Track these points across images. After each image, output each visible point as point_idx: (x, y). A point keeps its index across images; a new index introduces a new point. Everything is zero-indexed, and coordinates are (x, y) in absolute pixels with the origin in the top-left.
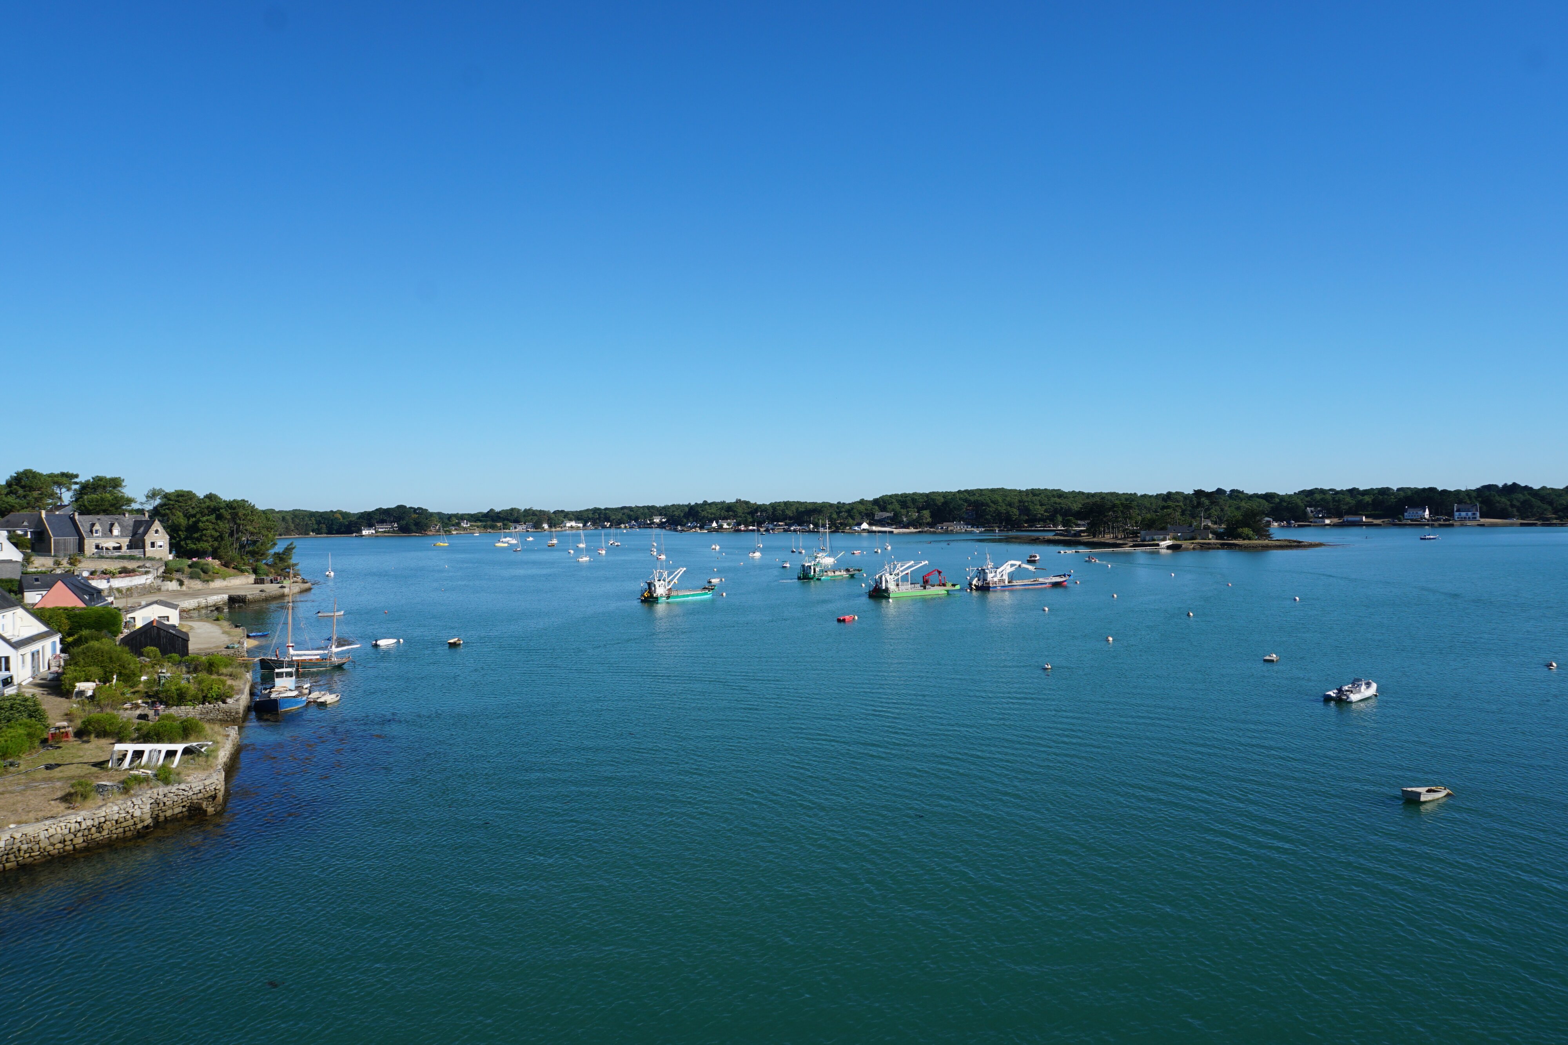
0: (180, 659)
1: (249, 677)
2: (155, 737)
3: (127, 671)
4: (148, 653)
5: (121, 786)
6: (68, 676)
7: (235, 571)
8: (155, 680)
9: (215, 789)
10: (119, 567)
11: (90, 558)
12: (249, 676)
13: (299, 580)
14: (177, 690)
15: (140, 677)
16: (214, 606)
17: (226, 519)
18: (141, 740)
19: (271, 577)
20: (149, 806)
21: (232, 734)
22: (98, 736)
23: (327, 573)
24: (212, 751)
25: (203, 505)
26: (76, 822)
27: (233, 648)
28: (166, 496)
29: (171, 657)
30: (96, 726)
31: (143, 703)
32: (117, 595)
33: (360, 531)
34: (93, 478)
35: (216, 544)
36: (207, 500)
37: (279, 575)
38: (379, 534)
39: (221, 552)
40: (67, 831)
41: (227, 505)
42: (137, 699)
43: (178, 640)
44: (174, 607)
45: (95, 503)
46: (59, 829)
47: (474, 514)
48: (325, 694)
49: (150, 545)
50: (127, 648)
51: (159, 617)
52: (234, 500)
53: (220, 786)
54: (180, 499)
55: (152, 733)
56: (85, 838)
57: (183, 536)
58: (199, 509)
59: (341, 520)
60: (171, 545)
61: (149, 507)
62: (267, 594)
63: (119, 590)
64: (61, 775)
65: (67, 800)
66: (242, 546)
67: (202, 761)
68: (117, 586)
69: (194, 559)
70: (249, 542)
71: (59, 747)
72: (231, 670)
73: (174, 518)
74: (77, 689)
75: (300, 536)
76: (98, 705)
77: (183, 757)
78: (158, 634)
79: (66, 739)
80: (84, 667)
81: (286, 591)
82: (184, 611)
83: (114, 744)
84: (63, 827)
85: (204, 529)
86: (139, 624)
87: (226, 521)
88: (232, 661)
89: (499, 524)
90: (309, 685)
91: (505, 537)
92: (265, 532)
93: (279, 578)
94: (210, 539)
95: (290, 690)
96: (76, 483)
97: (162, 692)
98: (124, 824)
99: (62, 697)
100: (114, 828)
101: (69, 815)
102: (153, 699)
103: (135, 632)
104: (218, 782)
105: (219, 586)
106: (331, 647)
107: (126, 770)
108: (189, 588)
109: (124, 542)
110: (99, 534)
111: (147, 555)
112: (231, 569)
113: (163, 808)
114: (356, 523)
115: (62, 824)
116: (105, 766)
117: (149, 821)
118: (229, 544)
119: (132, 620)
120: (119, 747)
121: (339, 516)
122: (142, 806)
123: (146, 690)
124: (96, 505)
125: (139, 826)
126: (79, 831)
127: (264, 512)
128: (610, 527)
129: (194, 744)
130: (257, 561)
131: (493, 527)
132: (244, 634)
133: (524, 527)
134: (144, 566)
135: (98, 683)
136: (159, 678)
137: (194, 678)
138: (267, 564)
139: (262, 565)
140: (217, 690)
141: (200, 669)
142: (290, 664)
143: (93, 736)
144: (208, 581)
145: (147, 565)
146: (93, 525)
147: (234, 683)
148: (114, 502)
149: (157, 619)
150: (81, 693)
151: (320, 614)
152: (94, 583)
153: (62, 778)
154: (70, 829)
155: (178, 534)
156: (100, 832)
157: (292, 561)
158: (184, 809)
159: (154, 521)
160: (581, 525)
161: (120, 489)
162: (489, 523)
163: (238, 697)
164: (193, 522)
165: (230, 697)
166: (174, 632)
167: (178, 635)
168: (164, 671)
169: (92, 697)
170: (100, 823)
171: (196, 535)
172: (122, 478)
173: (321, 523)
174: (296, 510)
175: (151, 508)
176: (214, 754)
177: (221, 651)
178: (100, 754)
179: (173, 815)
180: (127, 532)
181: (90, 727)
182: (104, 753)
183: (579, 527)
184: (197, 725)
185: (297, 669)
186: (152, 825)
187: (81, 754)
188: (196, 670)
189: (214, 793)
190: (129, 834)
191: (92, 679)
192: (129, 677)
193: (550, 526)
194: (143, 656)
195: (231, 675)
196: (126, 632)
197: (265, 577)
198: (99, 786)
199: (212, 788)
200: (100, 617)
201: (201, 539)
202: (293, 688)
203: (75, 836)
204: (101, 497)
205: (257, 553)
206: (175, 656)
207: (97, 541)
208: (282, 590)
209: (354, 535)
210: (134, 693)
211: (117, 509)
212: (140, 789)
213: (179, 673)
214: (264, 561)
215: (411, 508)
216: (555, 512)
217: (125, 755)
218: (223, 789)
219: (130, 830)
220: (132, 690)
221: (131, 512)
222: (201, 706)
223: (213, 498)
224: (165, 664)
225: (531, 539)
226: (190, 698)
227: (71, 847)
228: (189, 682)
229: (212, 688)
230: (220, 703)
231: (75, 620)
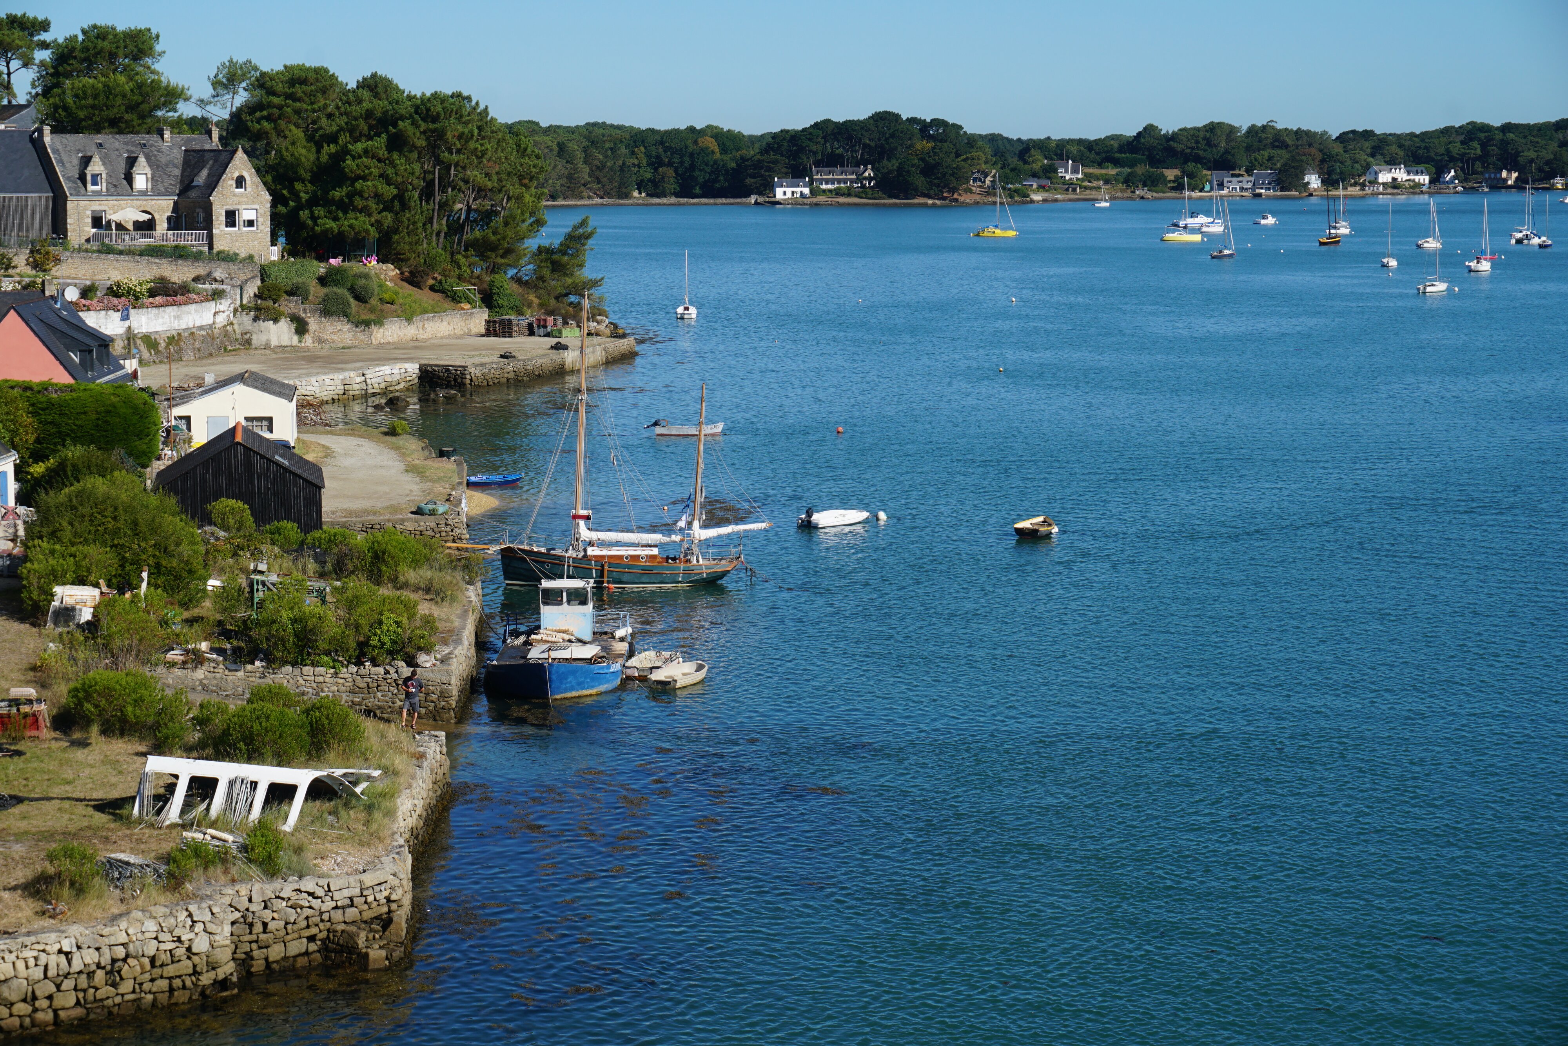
0: (301, 536)
1: (473, 598)
2: (242, 745)
3: (175, 562)
4: (224, 516)
5: (163, 869)
6: (36, 566)
7: (437, 296)
8: (240, 590)
9: (388, 900)
10: (149, 277)
11: (80, 250)
12: (473, 594)
13: (602, 327)
14: (294, 621)
15: (205, 579)
16: (384, 393)
17: (414, 147)
18: (210, 751)
19: (530, 316)
20: (227, 929)
21: (430, 754)
22: (107, 731)
23: (680, 310)
24: (383, 795)
25: (355, 110)
26: (60, 951)
27: (433, 513)
28: (263, 82)
29: (278, 531)
30: (103, 702)
31: (212, 650)
32: (146, 355)
33: (767, 188)
34: (84, 32)
35: (388, 219)
36: (366, 94)
37: (551, 313)
38: (821, 199)
39: (402, 242)
40: (38, 973)
41: (417, 108)
42: (197, 640)
43: (296, 484)
44: (285, 391)
45: (90, 101)
46: (20, 965)
47: (1097, 142)
48: (671, 660)
49: (223, 219)
50: (173, 501)
51: (247, 419)
52: (435, 95)
53: (400, 892)
54: (299, 90)
55: (236, 735)
56: (81, 995)
57: (304, 196)
58: (345, 119)
59: (718, 156)
60: (275, 218)
61: (220, 112)
62: (520, 366)
63: (150, 341)
64: (23, 825)
65: (38, 892)
66: (455, 228)
67: (357, 820)
68: (144, 330)
69: (332, 261)
70: (473, 215)
71: (19, 753)
72: (429, 574)
73: (284, 144)
74: (56, 603)
75: (606, 201)
76: (107, 648)
77: (310, 804)
78: (248, 464)
79: (34, 733)
80: (73, 544)
81: (570, 357)
82: (309, 405)
83: (144, 755)
84: (32, 962)
85: (358, 177)
86: (200, 437)
87: (415, 155)
88: (432, 549)
89: (1171, 174)
90: (630, 630)
91: (1193, 214)
92: (514, 188)
93: (550, 319)
94: (372, 205)
95: (580, 641)
96: (44, 45)
97: (258, 623)
98: (170, 970)
99: (22, 620)
100: (147, 976)
101: (43, 930)
102: (235, 643)
103: (189, 456)
104: (396, 882)
105: (396, 339)
106: (690, 524)
107: (173, 826)
108: (321, 341)
109: (161, 210)
110: (102, 186)
111: (217, 247)
112: (427, 291)
113: (263, 937)
114: (758, 165)
115: (29, 954)
116: (124, 812)
117: (228, 969)
118: (420, 219)
119: (183, 425)
120: (157, 764)
121: (710, 143)
122: (211, 927)
123: (219, 617)
124: (93, 107)
125: (206, 979)
126: (67, 976)
127: (513, 129)
128: (1519, 186)
129: (338, 772)
130: (494, 269)
131: (1153, 182)
132: (460, 475)
133: (1247, 182)
134: (208, 278)
135: (105, 589)
136: (251, 585)
137: (335, 590)
138: (518, 280)
139: (505, 280)
140: (393, 627)
141: (350, 567)
142: (581, 568)
143: (95, 729)
144: (367, 324)
145: (217, 274)
146: (86, 161)
147: (438, 612)
148: (137, 98)
149: (244, 423)
150: (66, 614)
151: (658, 430)
152: (93, 319)
153: (26, 833)
154: (46, 967)
155: (292, 190)
156: (114, 985)
157: (587, 273)
158: (313, 947)
159: (235, 152)
160: (1425, 179)
161: (149, 61)
162: (1140, 169)
163: (447, 650)
164: (331, 156)
165: (428, 650)
166: (286, 462)
167: (296, 470)
168: (262, 567)
169: (92, 627)
170: (114, 961)
171: (337, 194)
172: (154, 32)
173: (661, 164)
174: (595, 125)
175: (225, 115)
176: (386, 804)
177: (402, 521)
178: (113, 780)
179: (285, 958)
180: (168, 182)
181: (88, 706)
182: (122, 778)
183: (1418, 185)
184: (344, 720)
185: (599, 583)
186: (234, 979)
187: (69, 774)
188: (339, 570)
189: (385, 909)
190: (181, 997)
191: (92, 578)
192: (178, 577)
193: (1329, 182)
194: (210, 523)
195: (427, 590)
196: (169, 456)
197: (513, 317)
198: (112, 863)
199: (381, 897)
200: (108, 412)
201: (351, 202)
202: (587, 636)
203: (58, 987)
204: (105, 86)
205: (494, 248)
206: (290, 528)
207: (97, 206)
208: (555, 356)
209: (753, 198)
210: (191, 622)
211: (142, 117)
212: (208, 882)
213: (300, 577)
214: (511, 272)
215: (913, 121)
216: (1343, 138)
217: (171, 788)
218: (407, 901)
219: (184, 987)
220: (186, 615)
221: (177, 125)
222: (353, 669)
223: (380, 90)
224: (264, 548)
225: (1270, 221)
226: (326, 646)
227: (50, 1016)
228: (324, 601)
229: (380, 623)
230: (401, 664)
231: (50, 419)
